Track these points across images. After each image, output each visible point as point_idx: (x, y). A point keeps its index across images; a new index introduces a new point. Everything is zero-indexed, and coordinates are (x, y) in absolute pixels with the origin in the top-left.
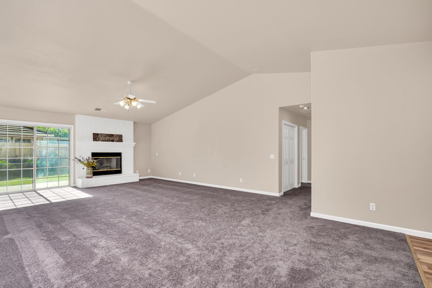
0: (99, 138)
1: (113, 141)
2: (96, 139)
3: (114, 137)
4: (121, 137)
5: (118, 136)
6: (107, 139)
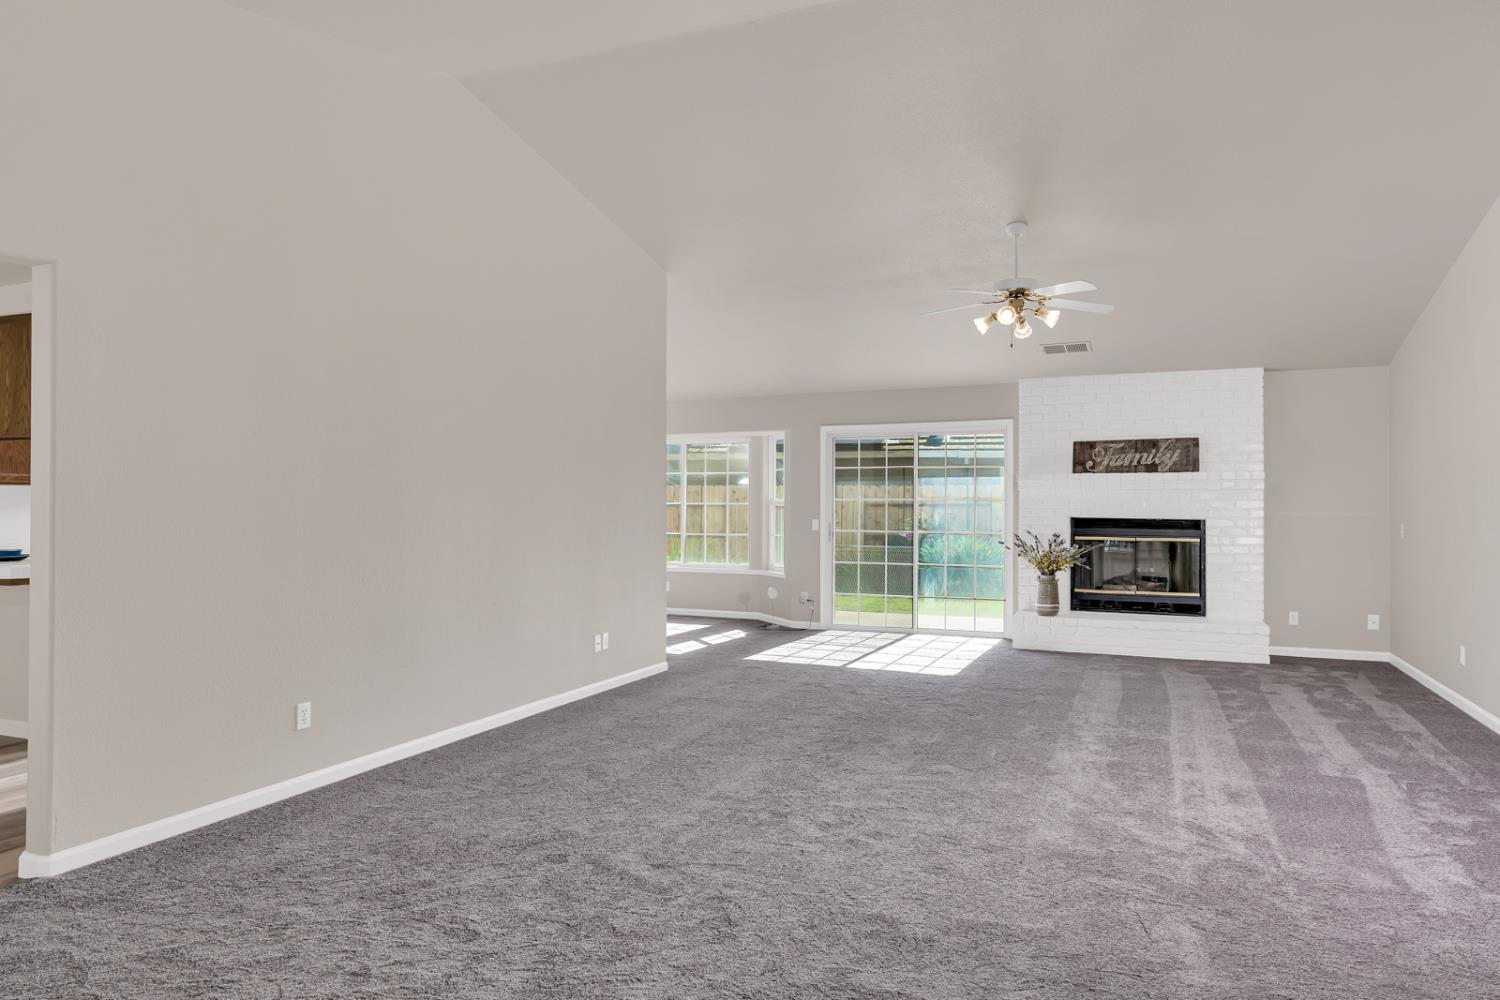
0: (1094, 461)
1: (1152, 468)
2: (1083, 464)
3: (1157, 452)
4: (1191, 449)
5: (1177, 445)
6: (1127, 463)
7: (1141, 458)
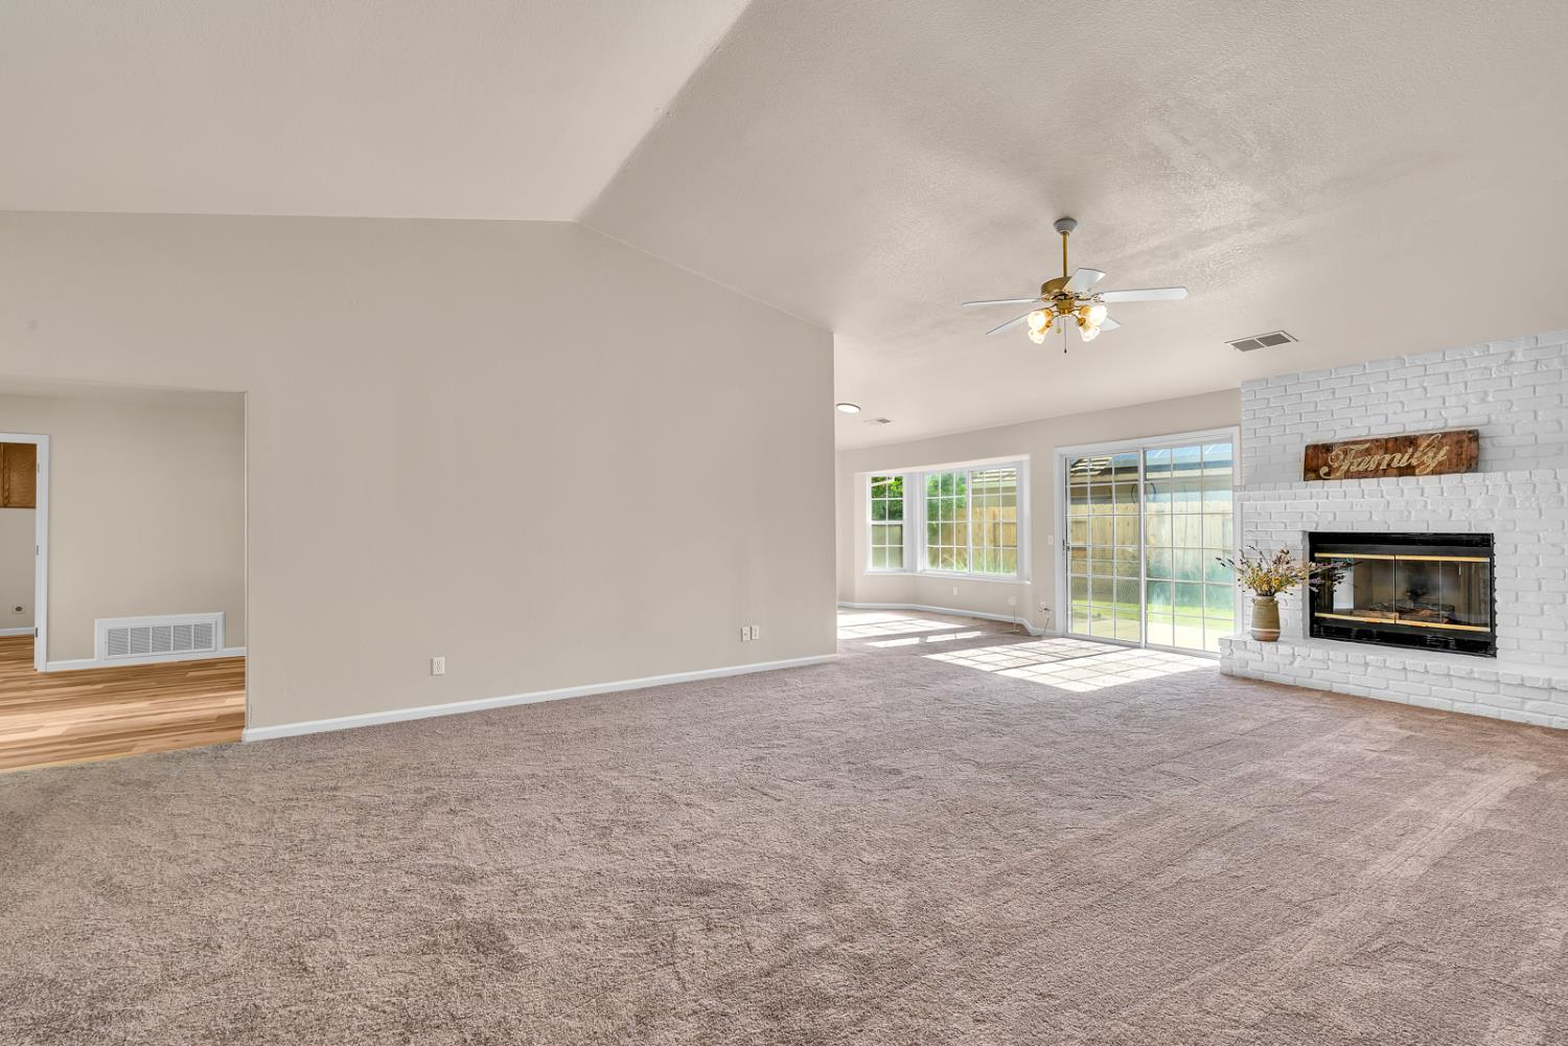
0: (1330, 466)
1: (1408, 471)
2: (1316, 471)
3: (1416, 450)
4: (1466, 444)
5: (1444, 441)
6: (1372, 466)
7: (1393, 459)
